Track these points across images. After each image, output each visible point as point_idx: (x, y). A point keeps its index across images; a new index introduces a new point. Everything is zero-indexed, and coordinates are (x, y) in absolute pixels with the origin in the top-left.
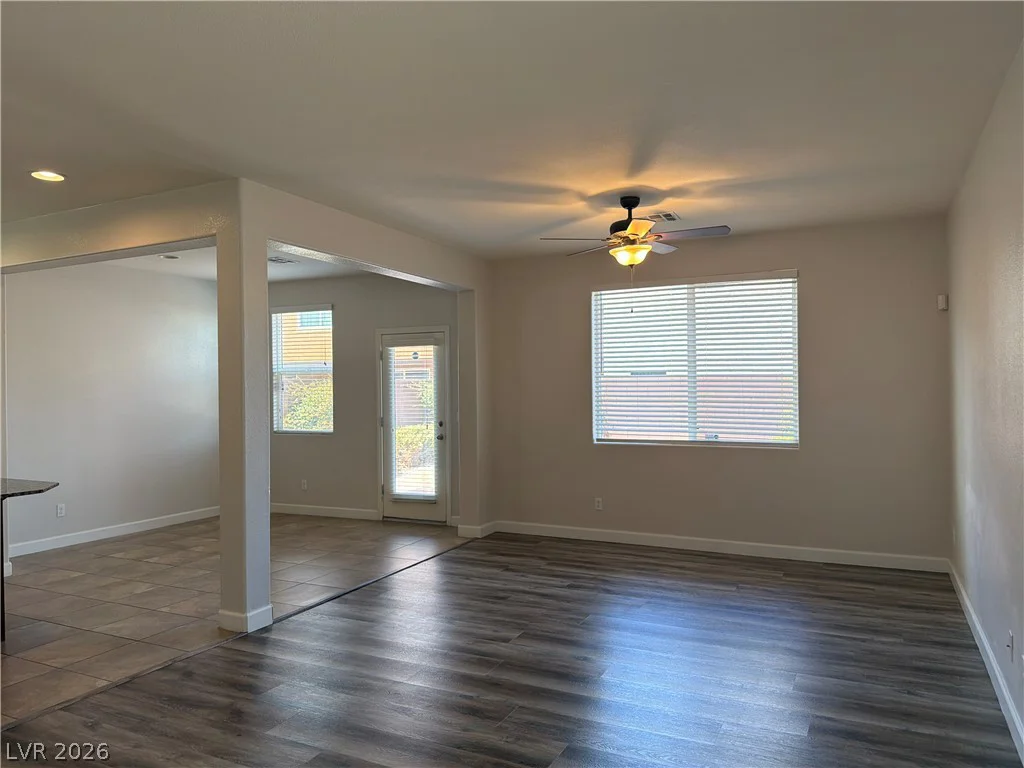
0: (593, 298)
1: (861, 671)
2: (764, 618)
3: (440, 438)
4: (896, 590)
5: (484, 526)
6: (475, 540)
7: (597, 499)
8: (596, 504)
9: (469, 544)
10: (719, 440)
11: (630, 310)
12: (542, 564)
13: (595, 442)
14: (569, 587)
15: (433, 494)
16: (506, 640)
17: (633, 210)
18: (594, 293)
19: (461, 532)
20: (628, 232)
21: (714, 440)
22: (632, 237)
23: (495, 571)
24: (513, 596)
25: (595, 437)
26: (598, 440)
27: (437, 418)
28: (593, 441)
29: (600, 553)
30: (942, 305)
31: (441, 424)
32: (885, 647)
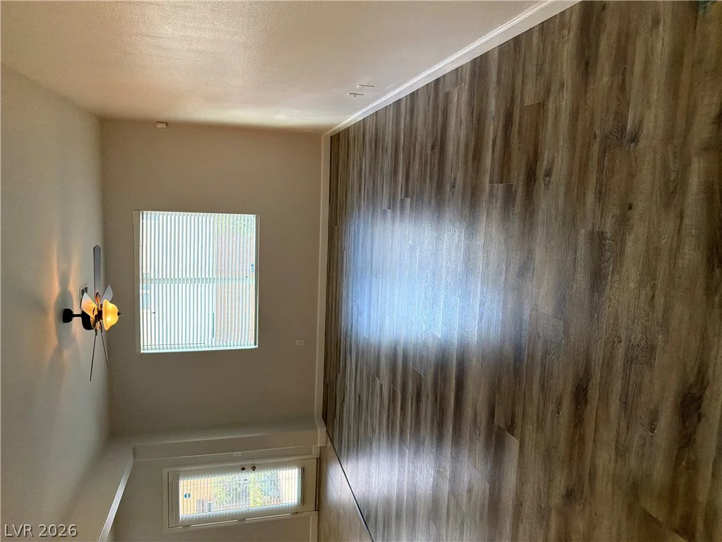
0: (146, 352)
1: (379, 176)
2: (358, 233)
3: (254, 468)
4: (340, 163)
5: (318, 425)
6: (327, 432)
7: (297, 344)
8: (301, 344)
9: (330, 436)
10: (254, 264)
11: (153, 315)
12: (340, 376)
13: (257, 346)
14: (351, 354)
15: (297, 470)
16: (381, 386)
17: (75, 313)
18: (142, 351)
19: (323, 445)
20: (92, 317)
21: (254, 267)
22: (96, 313)
23: (345, 409)
24: (358, 390)
25: (254, 347)
26: (255, 345)
27: (238, 472)
28: (256, 348)
29: (331, 340)
30: (164, 126)
31: (243, 469)
32: (367, 166)
